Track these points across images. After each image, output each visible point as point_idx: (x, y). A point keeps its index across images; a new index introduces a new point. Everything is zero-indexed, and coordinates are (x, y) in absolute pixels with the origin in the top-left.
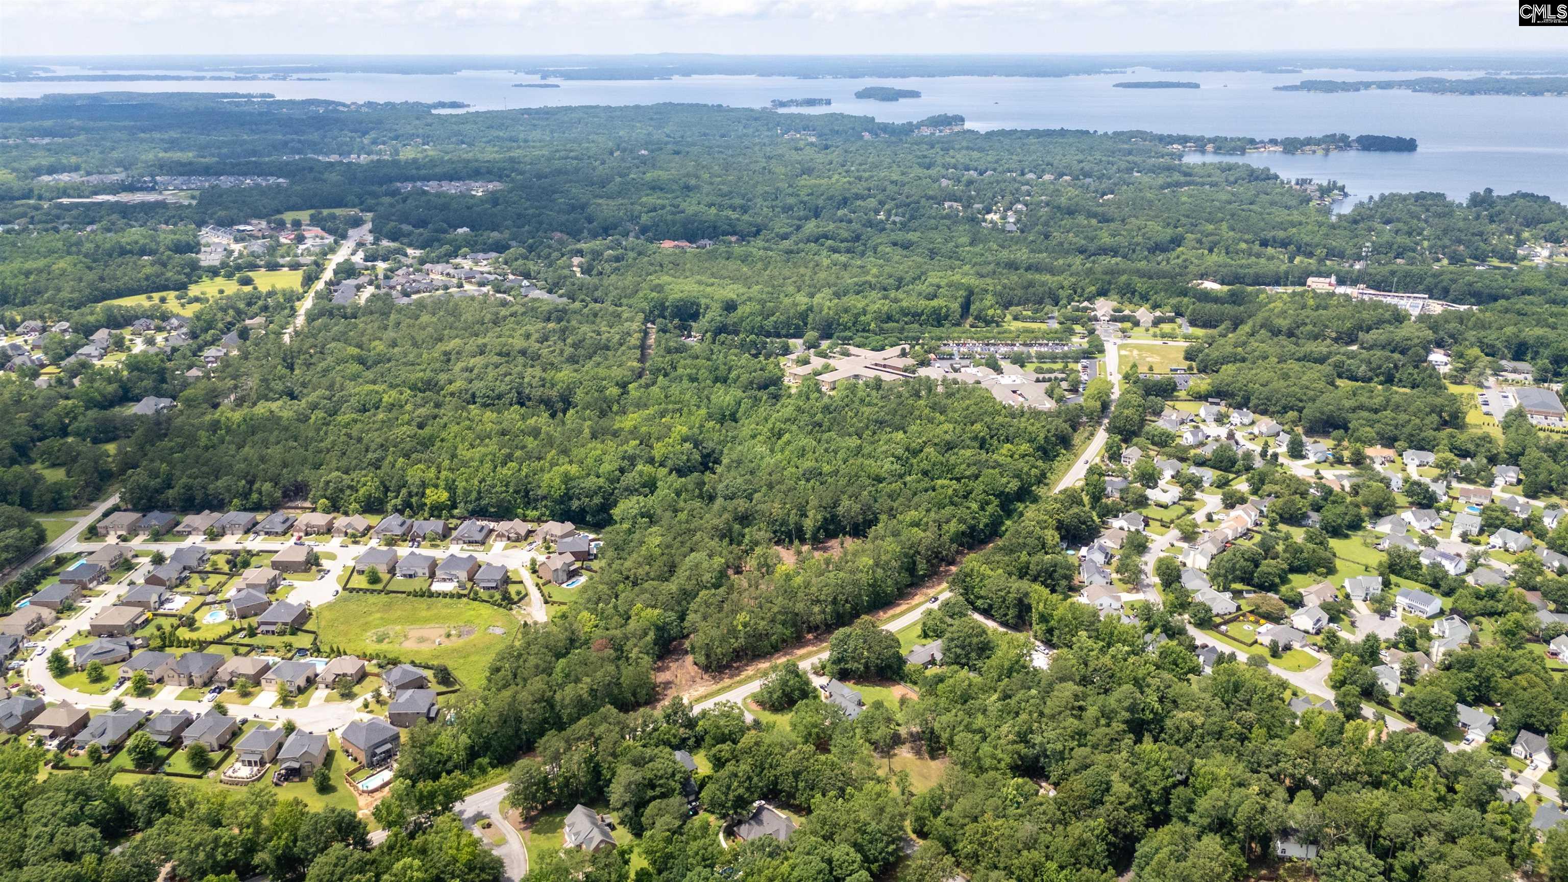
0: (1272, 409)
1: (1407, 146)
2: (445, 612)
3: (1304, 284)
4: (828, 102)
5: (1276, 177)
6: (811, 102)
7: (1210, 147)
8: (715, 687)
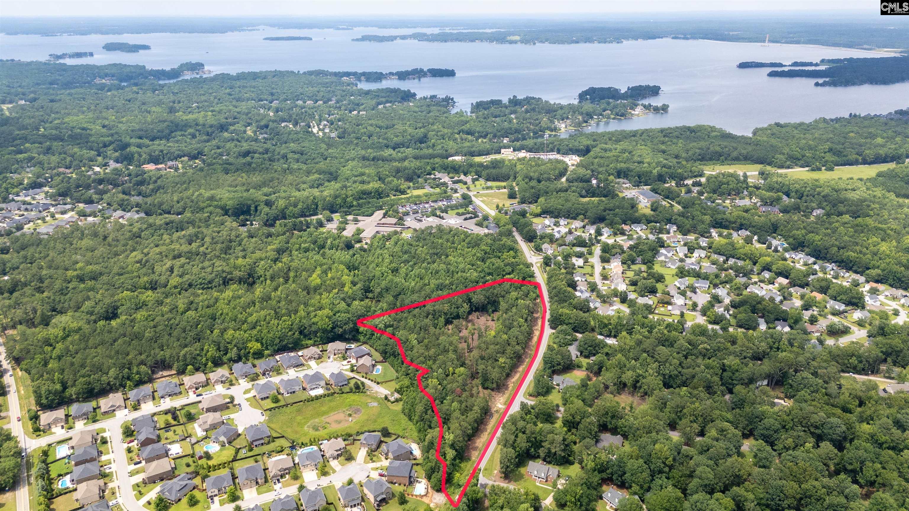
0: (571, 216)
1: (450, 73)
2: (332, 404)
3: (500, 153)
4: (91, 54)
5: (414, 95)
6: (79, 55)
7: (363, 78)
8: (507, 394)
